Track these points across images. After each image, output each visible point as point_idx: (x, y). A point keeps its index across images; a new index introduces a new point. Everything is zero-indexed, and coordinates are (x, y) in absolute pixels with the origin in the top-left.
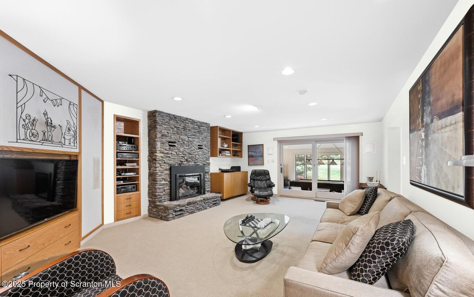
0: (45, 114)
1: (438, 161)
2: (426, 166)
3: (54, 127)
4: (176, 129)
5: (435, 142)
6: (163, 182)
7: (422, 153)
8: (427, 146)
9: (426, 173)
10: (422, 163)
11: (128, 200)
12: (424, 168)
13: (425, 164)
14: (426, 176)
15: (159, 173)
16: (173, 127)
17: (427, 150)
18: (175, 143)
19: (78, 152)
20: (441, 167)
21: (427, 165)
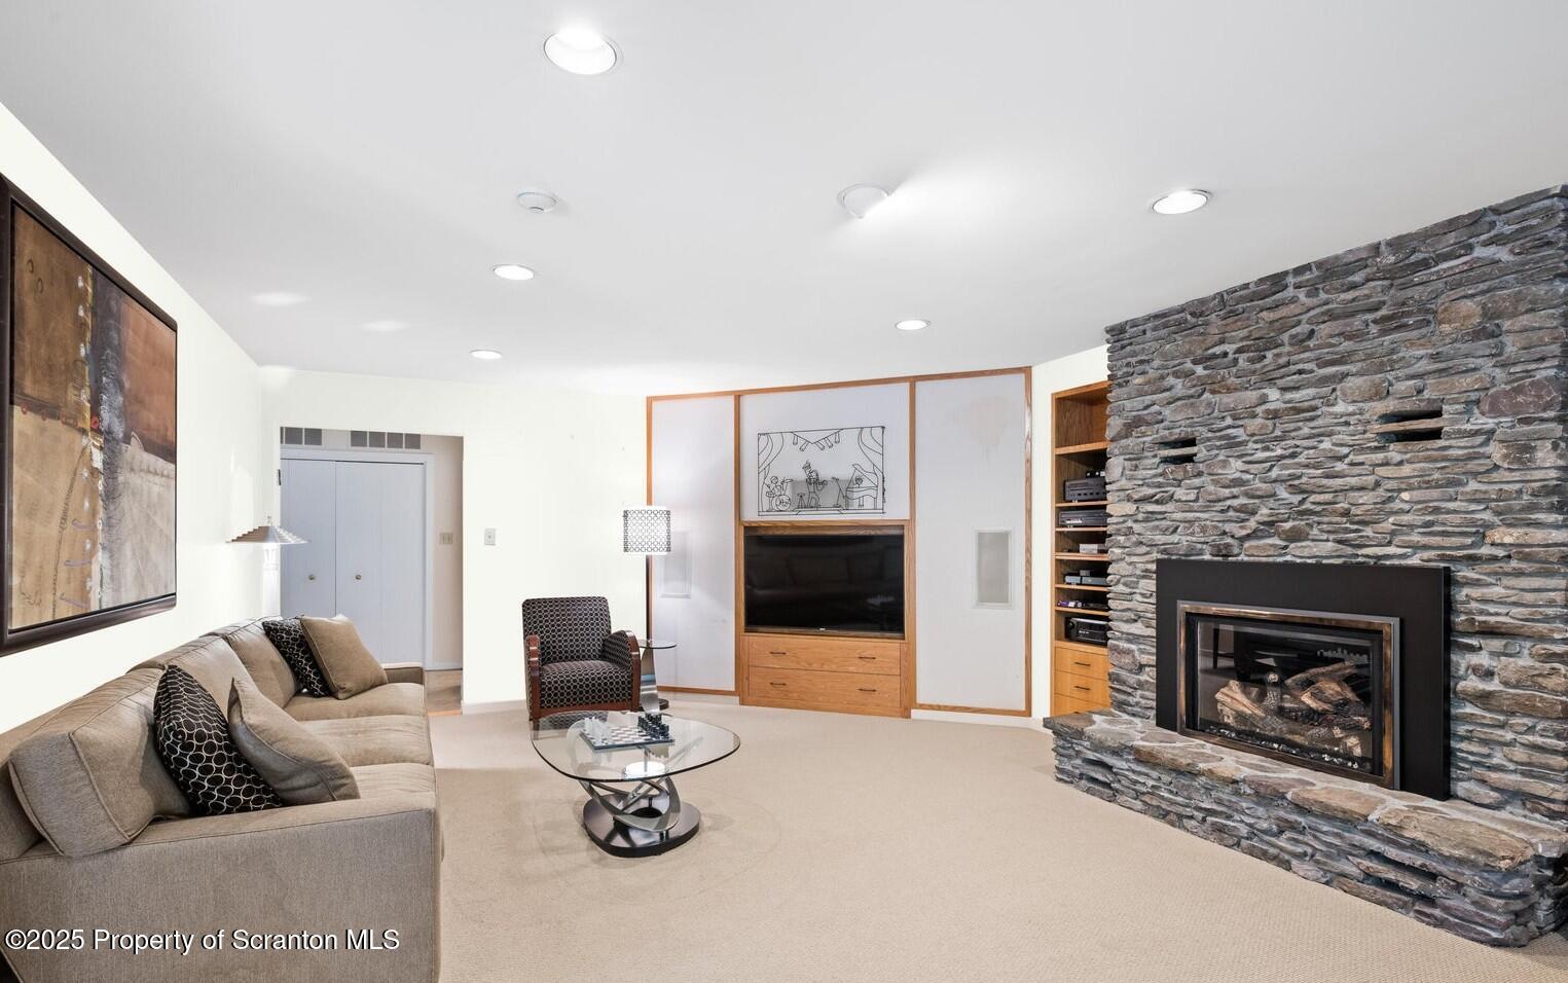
0: (807, 466)
1: (142, 540)
2: (107, 555)
3: (824, 483)
4: (1205, 368)
5: (134, 494)
6: (1137, 629)
7: (94, 513)
8: (110, 495)
9: (109, 573)
10: (94, 545)
11: (1083, 671)
12: (100, 559)
13: (104, 548)
14: (109, 581)
15: (1121, 588)
16: (1189, 365)
17: (112, 507)
18: (1191, 442)
19: (908, 518)
20: (148, 553)
21: (111, 551)
